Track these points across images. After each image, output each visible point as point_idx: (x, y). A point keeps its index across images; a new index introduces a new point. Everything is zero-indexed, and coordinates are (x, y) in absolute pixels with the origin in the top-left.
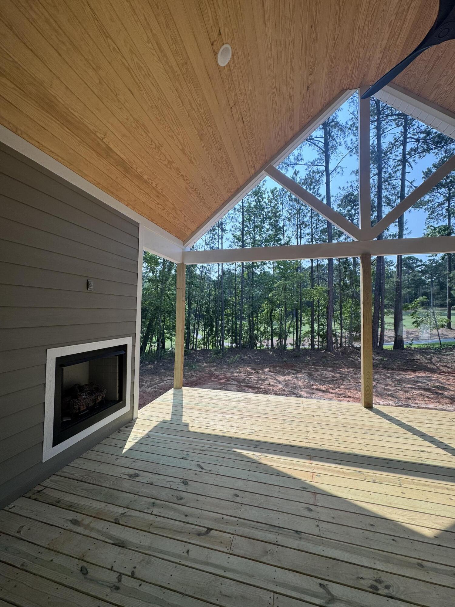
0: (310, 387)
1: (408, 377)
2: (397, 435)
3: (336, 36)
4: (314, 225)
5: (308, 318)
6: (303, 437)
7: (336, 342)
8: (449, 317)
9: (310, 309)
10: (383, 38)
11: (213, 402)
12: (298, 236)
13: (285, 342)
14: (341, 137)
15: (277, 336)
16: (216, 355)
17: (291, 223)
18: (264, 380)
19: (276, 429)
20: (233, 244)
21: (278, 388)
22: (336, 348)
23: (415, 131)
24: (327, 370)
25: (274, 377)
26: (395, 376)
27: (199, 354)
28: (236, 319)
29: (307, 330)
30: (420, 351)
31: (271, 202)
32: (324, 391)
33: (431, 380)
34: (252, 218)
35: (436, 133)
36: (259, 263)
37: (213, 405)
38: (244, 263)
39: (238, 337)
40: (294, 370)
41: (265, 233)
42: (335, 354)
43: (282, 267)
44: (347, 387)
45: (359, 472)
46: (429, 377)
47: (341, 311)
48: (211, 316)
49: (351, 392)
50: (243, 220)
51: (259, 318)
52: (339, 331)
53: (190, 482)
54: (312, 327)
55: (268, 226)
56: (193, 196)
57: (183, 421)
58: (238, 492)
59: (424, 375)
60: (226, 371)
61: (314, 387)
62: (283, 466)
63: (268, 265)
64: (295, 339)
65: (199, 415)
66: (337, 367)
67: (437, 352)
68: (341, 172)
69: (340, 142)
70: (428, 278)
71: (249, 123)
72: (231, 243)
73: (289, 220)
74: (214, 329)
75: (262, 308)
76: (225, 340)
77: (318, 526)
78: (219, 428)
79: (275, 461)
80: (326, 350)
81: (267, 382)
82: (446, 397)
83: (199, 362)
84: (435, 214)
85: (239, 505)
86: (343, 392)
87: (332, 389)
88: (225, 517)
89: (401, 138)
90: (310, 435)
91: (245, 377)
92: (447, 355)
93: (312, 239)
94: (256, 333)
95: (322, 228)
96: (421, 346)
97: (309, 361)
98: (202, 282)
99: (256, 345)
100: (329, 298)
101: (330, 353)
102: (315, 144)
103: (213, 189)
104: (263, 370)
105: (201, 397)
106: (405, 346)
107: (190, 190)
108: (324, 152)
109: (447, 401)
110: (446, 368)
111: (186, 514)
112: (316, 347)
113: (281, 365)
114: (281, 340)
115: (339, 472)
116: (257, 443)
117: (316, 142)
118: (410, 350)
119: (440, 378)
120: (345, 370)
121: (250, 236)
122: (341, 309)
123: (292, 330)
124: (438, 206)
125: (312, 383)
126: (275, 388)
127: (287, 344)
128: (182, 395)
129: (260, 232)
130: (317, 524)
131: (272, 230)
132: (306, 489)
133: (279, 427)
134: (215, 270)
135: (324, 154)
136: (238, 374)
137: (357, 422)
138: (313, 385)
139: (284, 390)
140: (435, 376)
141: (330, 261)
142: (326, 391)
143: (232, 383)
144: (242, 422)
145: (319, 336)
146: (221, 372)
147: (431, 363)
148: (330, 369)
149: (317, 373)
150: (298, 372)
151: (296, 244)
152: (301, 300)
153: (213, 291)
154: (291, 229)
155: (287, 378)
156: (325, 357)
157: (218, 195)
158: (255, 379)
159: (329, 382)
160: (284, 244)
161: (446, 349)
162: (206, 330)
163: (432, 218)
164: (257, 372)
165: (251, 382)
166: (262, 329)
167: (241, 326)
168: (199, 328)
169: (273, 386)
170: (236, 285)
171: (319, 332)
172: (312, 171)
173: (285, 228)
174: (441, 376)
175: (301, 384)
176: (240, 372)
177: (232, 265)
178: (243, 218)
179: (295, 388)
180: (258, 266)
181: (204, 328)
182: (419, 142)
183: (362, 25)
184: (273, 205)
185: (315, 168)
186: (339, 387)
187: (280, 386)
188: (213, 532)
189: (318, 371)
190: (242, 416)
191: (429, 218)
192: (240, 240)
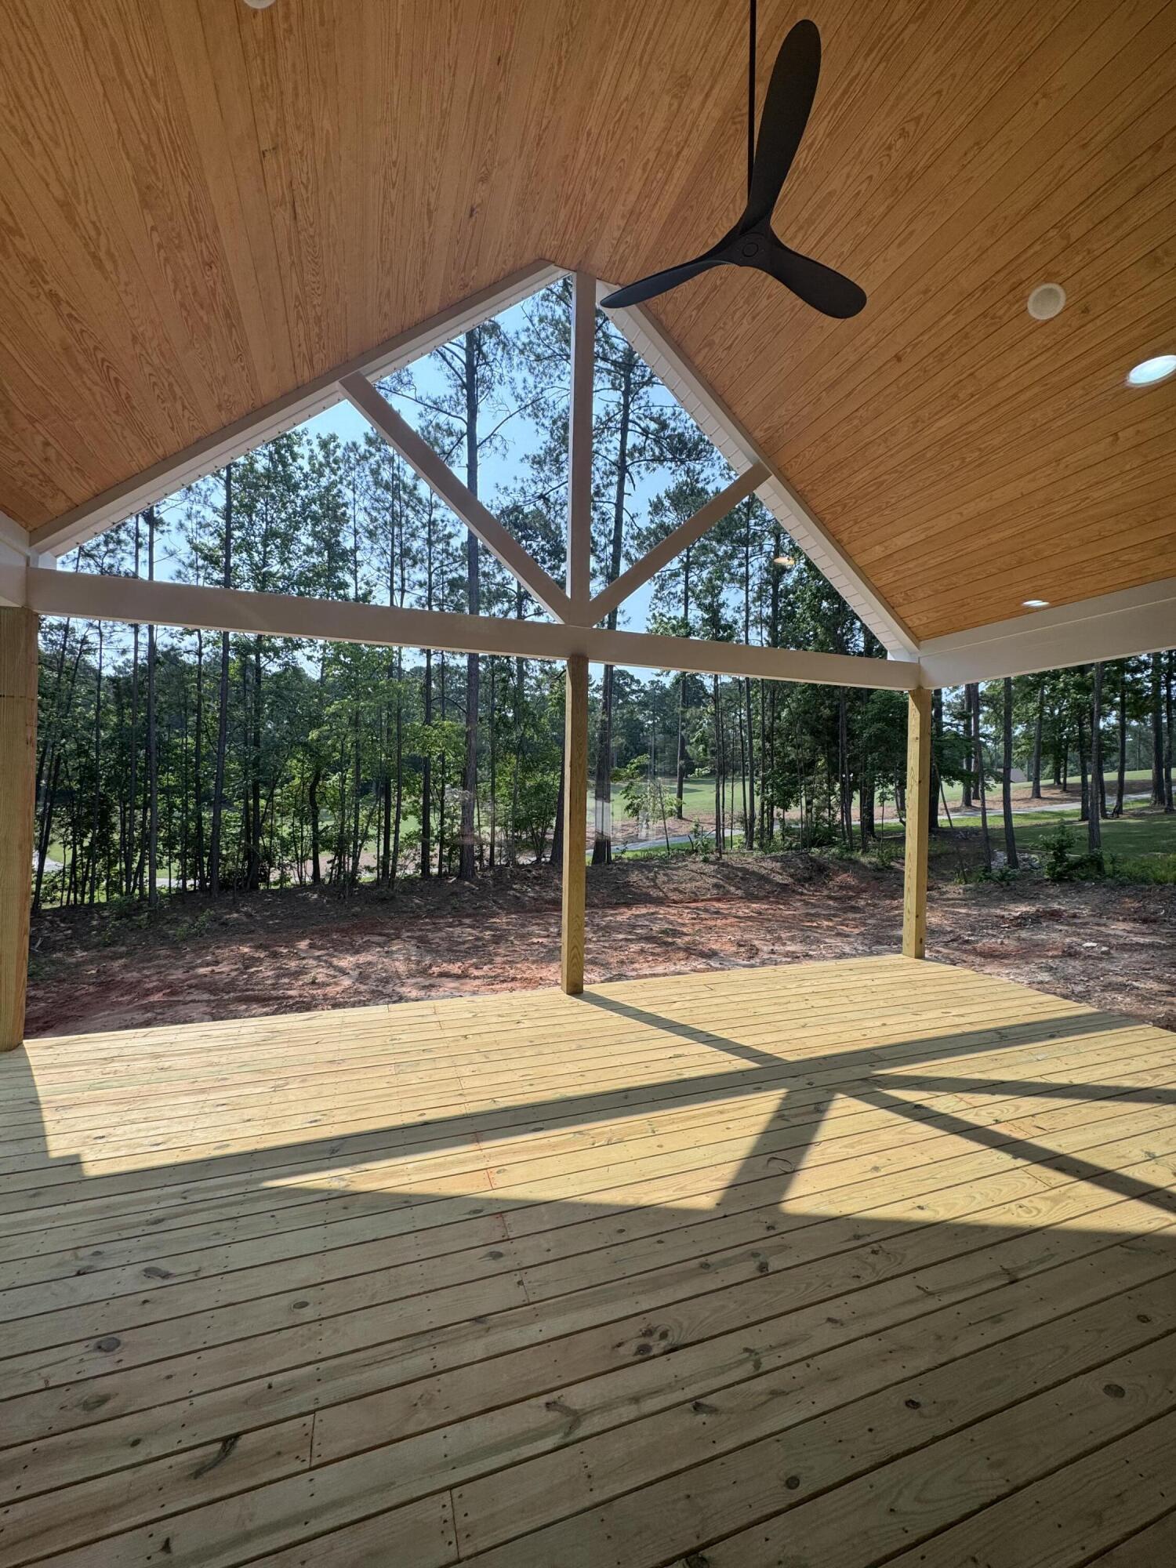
0: (424, 972)
1: (619, 918)
2: (632, 1037)
3: (545, 122)
4: (437, 564)
5: (414, 798)
6: (453, 1094)
7: (480, 858)
8: (680, 796)
9: (419, 776)
10: (630, 189)
11: (161, 1065)
12: (395, 586)
13: (356, 864)
14: (504, 365)
15: (328, 848)
16: (125, 921)
17: (375, 546)
18: (296, 972)
19: (380, 1092)
20: (191, 572)
21: (339, 989)
22: (481, 870)
23: (642, 411)
24: (461, 924)
25: (326, 961)
26: (597, 921)
27: (51, 922)
28: (198, 803)
29: (412, 829)
30: (641, 864)
31: (321, 475)
32: (458, 977)
33: (656, 919)
34: (259, 506)
35: (674, 430)
36: (279, 643)
37: (163, 1074)
38: (231, 637)
39: (206, 859)
40: (380, 935)
41: (299, 557)
42: (480, 883)
43: (348, 660)
44: (509, 958)
45: (579, 1132)
46: (653, 914)
47: (493, 782)
48: (101, 795)
49: (517, 969)
50: (229, 507)
51: (278, 799)
52: (489, 830)
53: (124, 1338)
54: (425, 822)
55: (308, 541)
56: (88, 382)
57: (54, 1155)
58: (299, 1296)
59: (644, 911)
60: (163, 966)
61: (435, 969)
62: (415, 1178)
63: (307, 651)
64: (382, 853)
65: (115, 1119)
66: (484, 915)
67: (664, 863)
68: (501, 448)
69: (501, 376)
70: (649, 718)
71: (311, 225)
72: (179, 567)
73: (371, 534)
74: (116, 837)
75: (285, 771)
76: (158, 872)
77: (520, 1283)
78: (200, 1137)
79: (392, 1175)
80: (459, 877)
81: (308, 978)
82: (679, 948)
83: (55, 950)
84: (666, 592)
85: (315, 1327)
86: (500, 971)
87: (477, 968)
88: (275, 1379)
89: (618, 417)
90: (467, 1083)
91: (235, 973)
92: (679, 868)
93: (429, 600)
94: (267, 844)
95: (455, 575)
96: (639, 853)
97: (419, 907)
98: (63, 678)
99: (265, 879)
100: (469, 750)
101: (467, 883)
102: (444, 358)
103: (170, 385)
104: (293, 947)
105: (112, 1059)
106: (613, 857)
107: (81, 359)
108: (464, 386)
109: (682, 955)
110: (677, 893)
111: (131, 1439)
112: (435, 871)
113: (345, 925)
114: (340, 859)
115: (541, 1148)
116: (334, 1144)
117: (447, 352)
118: (621, 864)
119: (669, 913)
120: (501, 921)
121: (251, 557)
122: (493, 777)
123: (372, 831)
124: (671, 576)
125: (427, 961)
126: (331, 991)
127: (359, 868)
128: (29, 1068)
129: (283, 553)
130: (518, 1279)
131: (320, 554)
132: (481, 1211)
133: (386, 1085)
134: (122, 646)
135: (465, 391)
136: (209, 969)
137: (558, 1029)
138: (430, 966)
139: (358, 993)
140: (662, 910)
141: (473, 659)
142: (463, 976)
143: (189, 998)
144: (275, 1100)
145: (443, 843)
146: (146, 972)
147: (656, 886)
148: (467, 921)
149: (439, 934)
150: (390, 939)
151: (387, 604)
152: (399, 752)
153: (110, 711)
154: (376, 563)
155: (363, 958)
156: (454, 894)
157: (184, 408)
158: (269, 974)
159: (468, 954)
160: (357, 599)
161: (676, 856)
162: (81, 842)
163: (660, 599)
164: (275, 955)
165: (257, 984)
166: (285, 831)
167: (217, 823)
168: (52, 836)
169: (324, 985)
170: (200, 698)
171: (442, 832)
172: (434, 423)
173: (359, 556)
174: (670, 910)
175: (401, 967)
176: (217, 963)
177: (187, 637)
178: (229, 498)
179: (386, 981)
180: (276, 651)
181: (74, 833)
182: (647, 438)
183: (595, 131)
184: (324, 482)
185: (442, 418)
186: (491, 962)
187: (346, 982)
188: (245, 1442)
189: (440, 930)
190: (272, 1083)
191: (656, 597)
192: (217, 563)
